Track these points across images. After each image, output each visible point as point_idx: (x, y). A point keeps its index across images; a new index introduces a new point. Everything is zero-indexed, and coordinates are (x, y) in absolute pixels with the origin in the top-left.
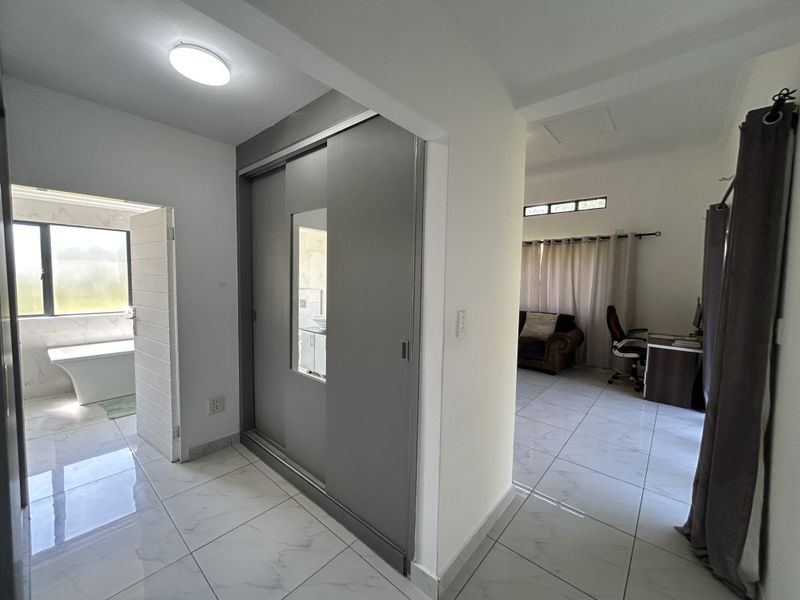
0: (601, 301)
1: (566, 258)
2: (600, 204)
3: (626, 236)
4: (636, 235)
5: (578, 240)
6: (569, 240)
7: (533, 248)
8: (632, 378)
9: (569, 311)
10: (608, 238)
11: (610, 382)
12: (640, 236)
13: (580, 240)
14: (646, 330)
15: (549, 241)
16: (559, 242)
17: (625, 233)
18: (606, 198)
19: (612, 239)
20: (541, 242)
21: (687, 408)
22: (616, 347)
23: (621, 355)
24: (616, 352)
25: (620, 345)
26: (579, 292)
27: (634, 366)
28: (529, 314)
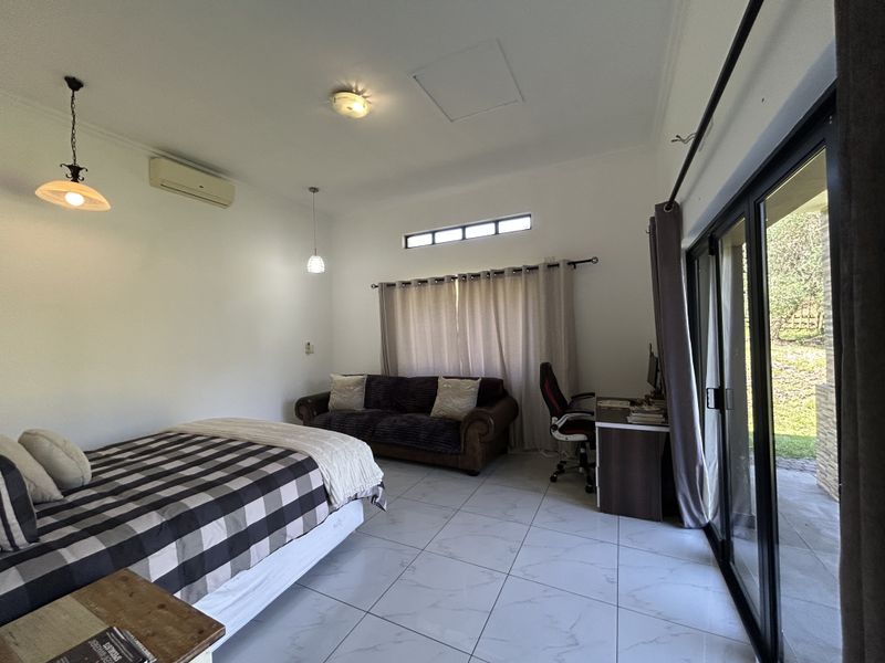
0: (535, 356)
2: (523, 224)
3: (558, 265)
4: (569, 264)
5: (500, 273)
6: (489, 274)
7: (446, 285)
8: (581, 469)
9: (498, 375)
10: (536, 268)
11: (553, 480)
12: (574, 263)
13: (502, 272)
14: (593, 394)
15: (465, 276)
16: (477, 276)
17: (556, 261)
18: (530, 216)
19: (541, 269)
20: (454, 278)
21: (657, 521)
22: (555, 427)
23: (562, 437)
24: (556, 434)
25: (560, 423)
26: (507, 349)
27: (582, 451)
28: (441, 382)
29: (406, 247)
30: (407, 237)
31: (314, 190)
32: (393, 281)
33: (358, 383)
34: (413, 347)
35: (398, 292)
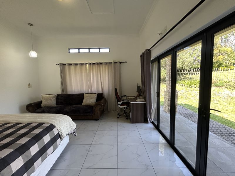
1: (98, 70)
2: (107, 50)
3: (117, 63)
4: (120, 62)
5: (101, 63)
6: (98, 63)
7: (84, 66)
8: (124, 114)
9: (101, 92)
10: (111, 63)
11: (118, 118)
13: (102, 63)
14: (126, 96)
15: (91, 64)
16: (94, 64)
17: (116, 61)
18: (109, 48)
19: (113, 63)
20: (87, 64)
21: (143, 123)
22: (119, 104)
23: (121, 107)
24: (120, 106)
25: (120, 103)
26: (103, 84)
27: (125, 110)
28: (85, 95)
29: (69, 52)
30: (69, 49)
31: (31, 25)
32: (65, 63)
33: (54, 97)
34: (73, 85)
35: (67, 67)
